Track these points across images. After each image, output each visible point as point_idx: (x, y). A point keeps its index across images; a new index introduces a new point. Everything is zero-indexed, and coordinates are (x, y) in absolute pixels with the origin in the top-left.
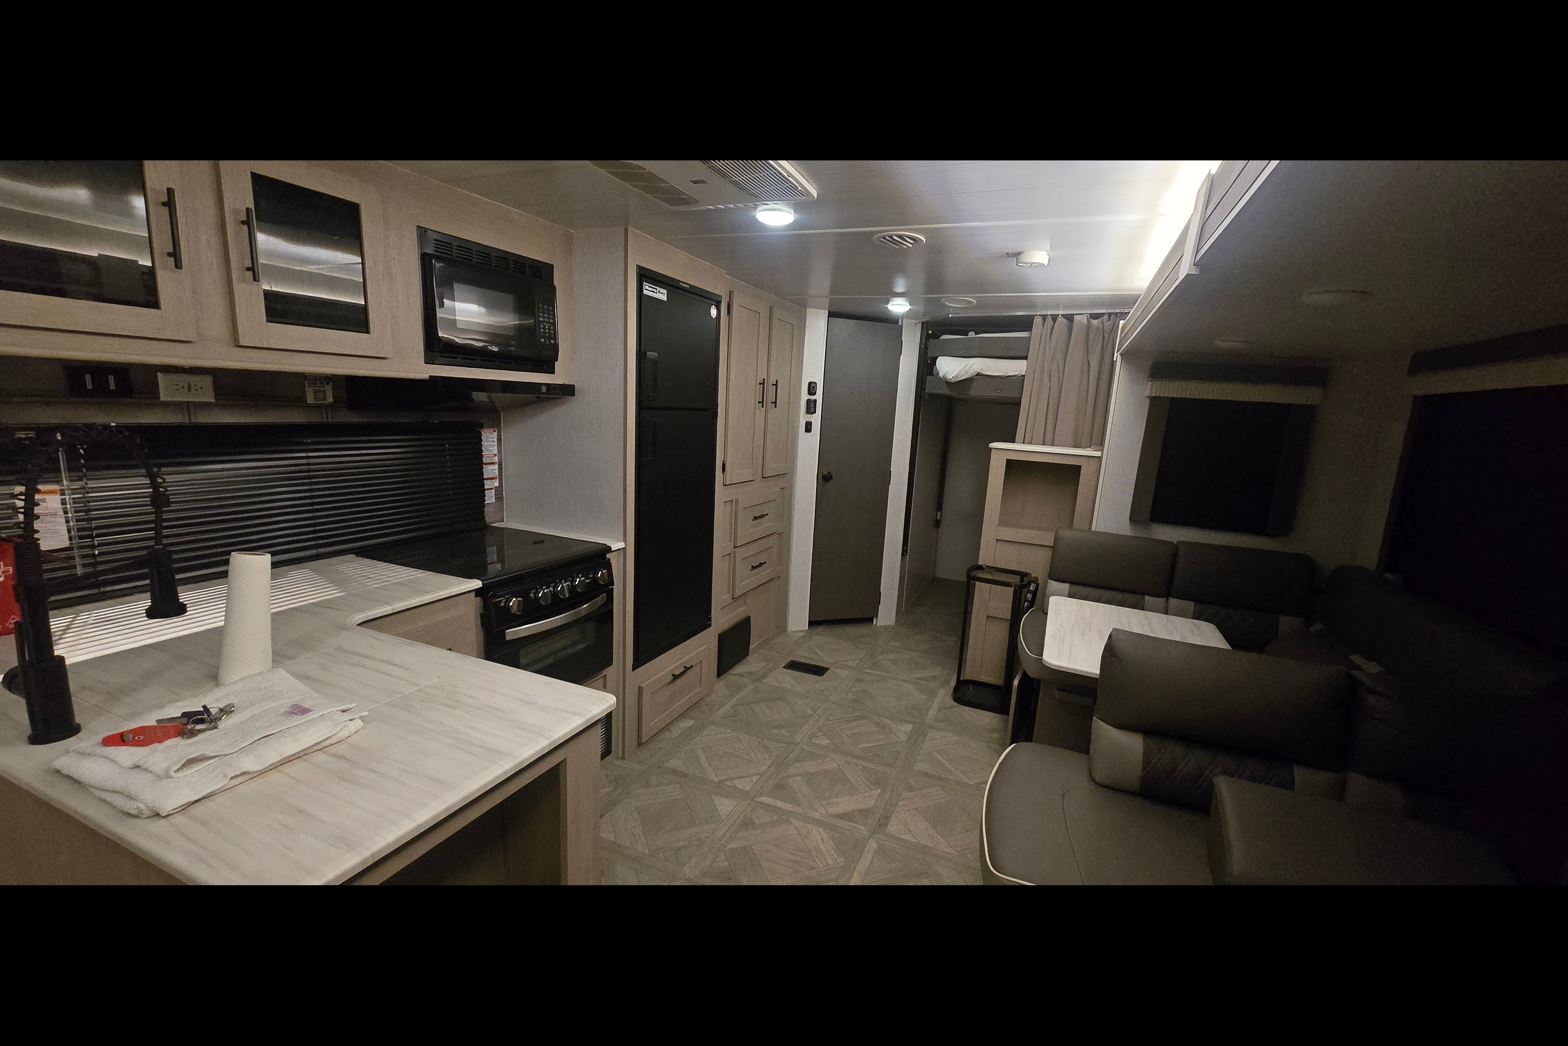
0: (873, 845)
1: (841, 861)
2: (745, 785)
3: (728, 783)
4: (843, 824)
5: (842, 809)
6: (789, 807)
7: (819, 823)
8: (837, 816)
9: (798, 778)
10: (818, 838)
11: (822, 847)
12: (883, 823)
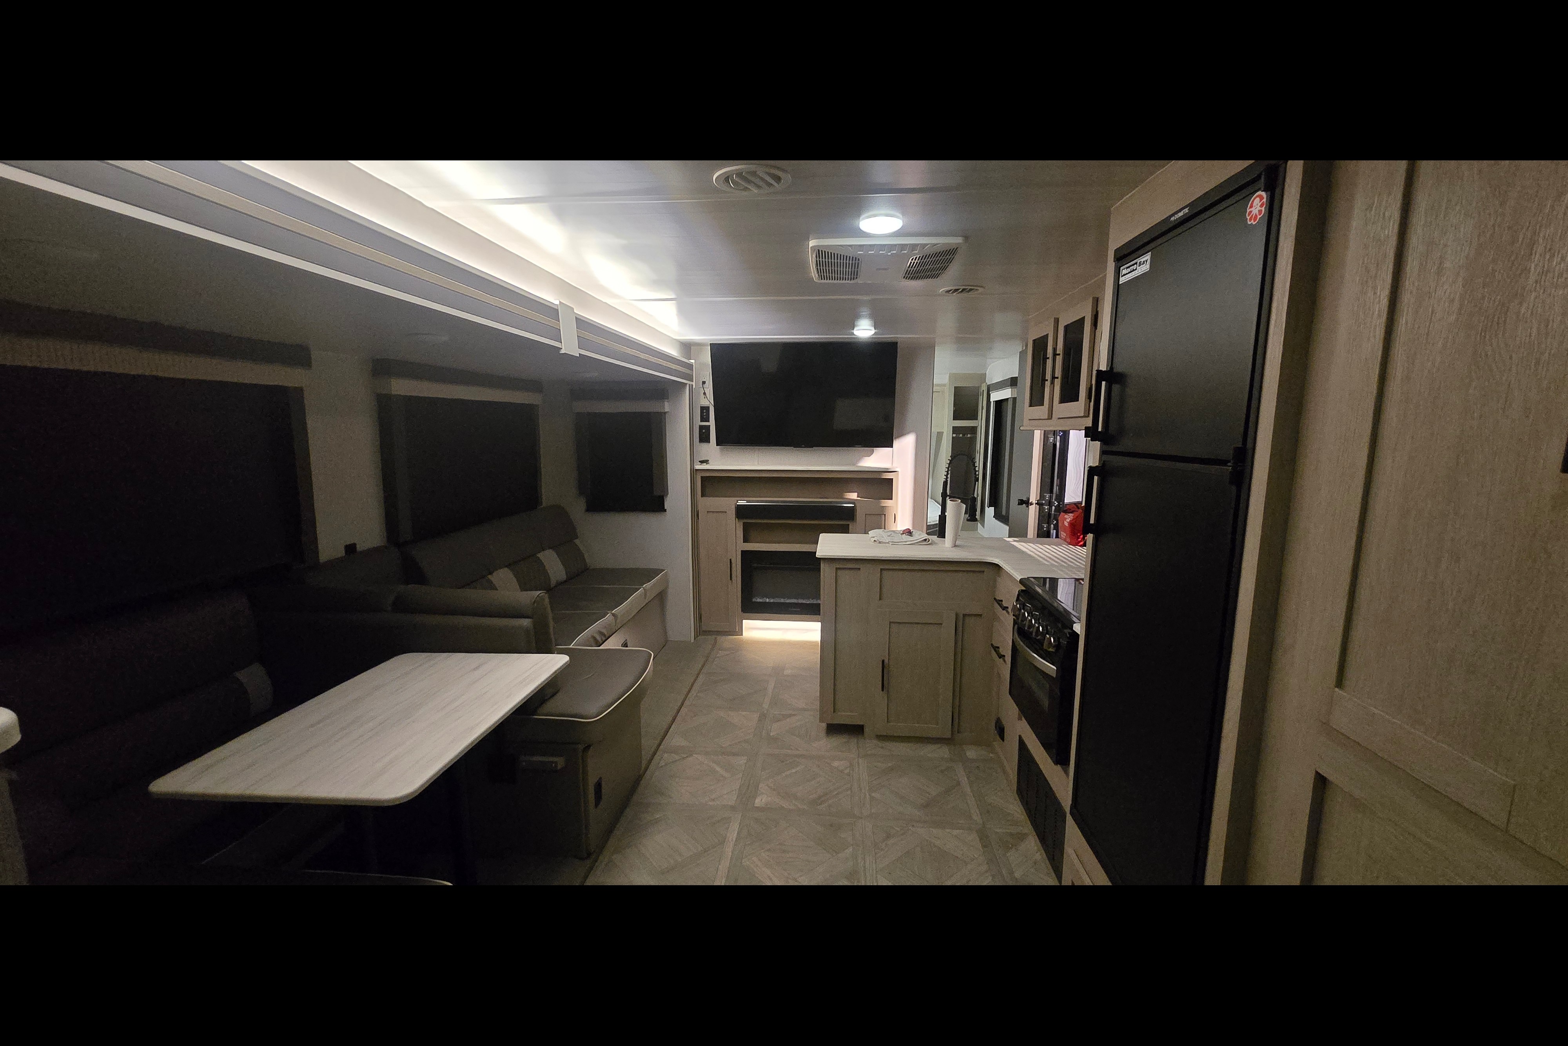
1: (745, 862)
11: (769, 872)
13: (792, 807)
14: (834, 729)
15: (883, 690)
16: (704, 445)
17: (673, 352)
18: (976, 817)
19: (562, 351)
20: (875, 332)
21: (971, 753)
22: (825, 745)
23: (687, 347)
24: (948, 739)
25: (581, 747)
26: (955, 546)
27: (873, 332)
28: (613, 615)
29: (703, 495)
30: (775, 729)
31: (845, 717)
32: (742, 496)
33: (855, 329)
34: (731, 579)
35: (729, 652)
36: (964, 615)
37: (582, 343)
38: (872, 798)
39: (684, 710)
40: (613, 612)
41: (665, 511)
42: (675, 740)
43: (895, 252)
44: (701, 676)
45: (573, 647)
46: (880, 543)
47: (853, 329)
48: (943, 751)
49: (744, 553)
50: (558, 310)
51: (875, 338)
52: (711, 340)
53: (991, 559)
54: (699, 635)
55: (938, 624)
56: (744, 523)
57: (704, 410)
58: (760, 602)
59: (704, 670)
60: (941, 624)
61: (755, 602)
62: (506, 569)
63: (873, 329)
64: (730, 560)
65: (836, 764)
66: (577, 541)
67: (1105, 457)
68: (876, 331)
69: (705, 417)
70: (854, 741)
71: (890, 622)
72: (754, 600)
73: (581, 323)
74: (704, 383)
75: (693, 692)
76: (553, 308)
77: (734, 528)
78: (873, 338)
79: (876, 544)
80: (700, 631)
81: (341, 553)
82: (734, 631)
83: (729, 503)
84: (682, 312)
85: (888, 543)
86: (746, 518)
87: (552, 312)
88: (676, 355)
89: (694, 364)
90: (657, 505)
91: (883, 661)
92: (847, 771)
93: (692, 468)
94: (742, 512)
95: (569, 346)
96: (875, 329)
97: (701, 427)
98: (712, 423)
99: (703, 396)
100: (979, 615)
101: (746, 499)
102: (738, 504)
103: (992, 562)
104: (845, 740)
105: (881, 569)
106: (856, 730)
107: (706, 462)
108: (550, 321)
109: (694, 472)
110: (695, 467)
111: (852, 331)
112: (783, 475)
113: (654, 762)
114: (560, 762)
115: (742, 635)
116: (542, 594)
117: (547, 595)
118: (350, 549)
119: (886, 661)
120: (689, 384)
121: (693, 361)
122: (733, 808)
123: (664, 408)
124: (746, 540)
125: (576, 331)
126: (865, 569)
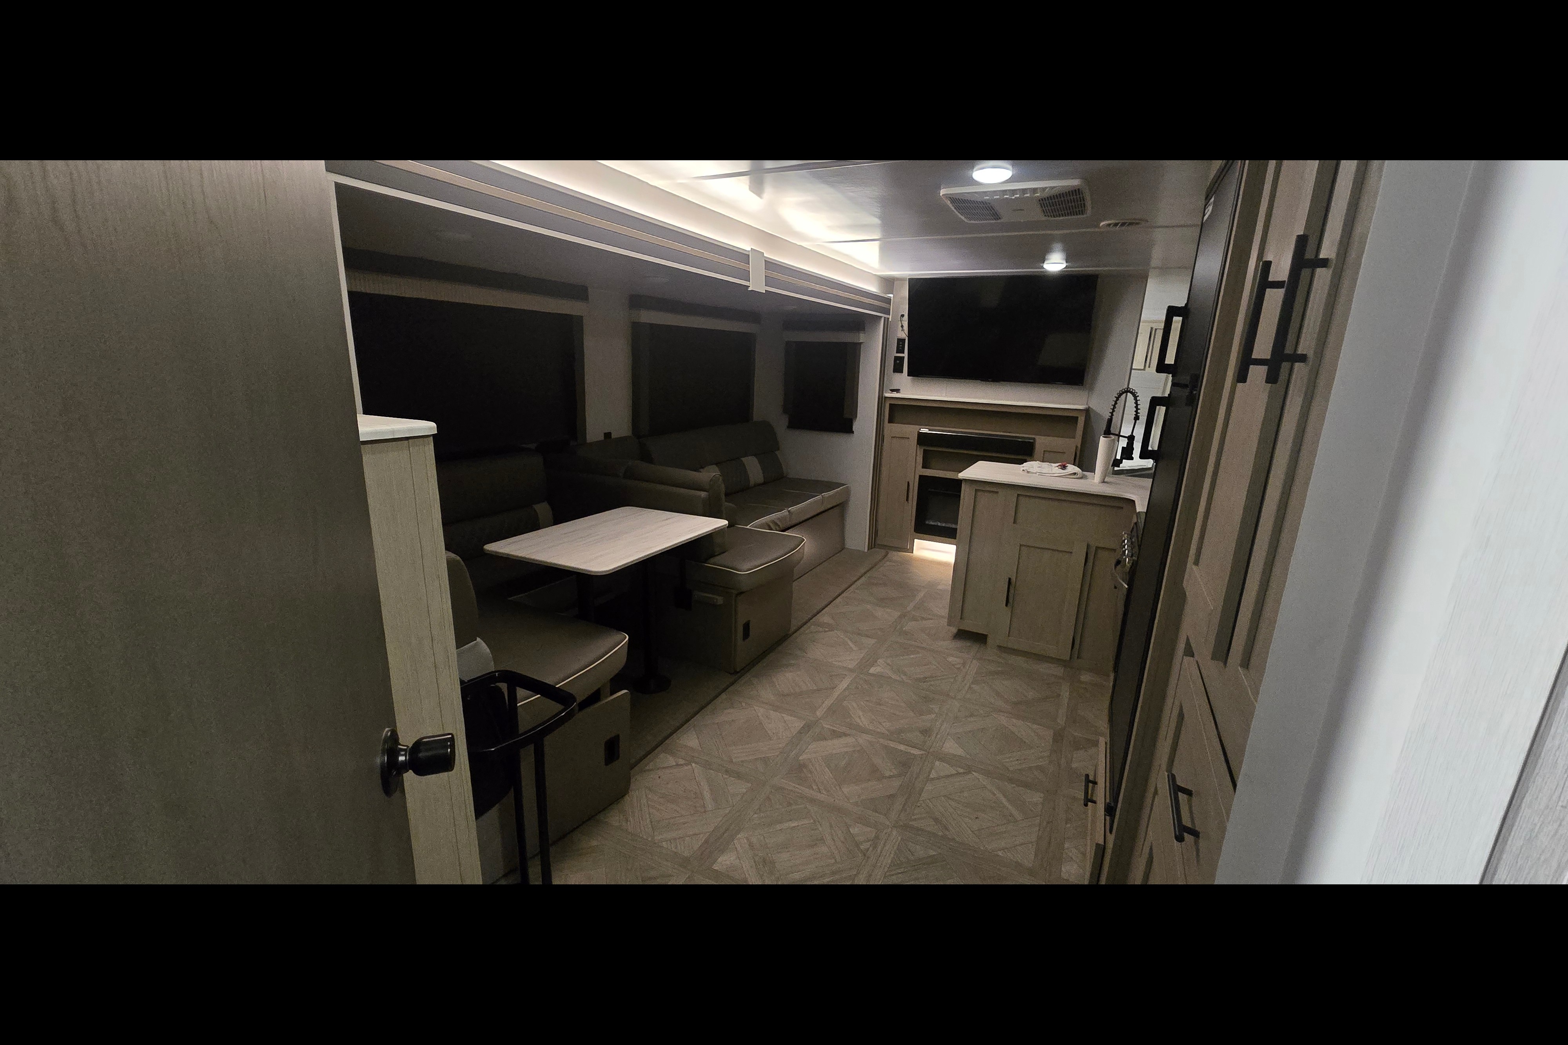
0: (819, 713)
1: (845, 703)
2: (941, 768)
3: (961, 771)
4: (843, 729)
5: (843, 740)
6: (892, 744)
7: (864, 731)
8: (846, 735)
9: (887, 774)
10: (863, 719)
11: (861, 713)
12: (807, 727)
13: (898, 678)
14: (963, 635)
15: (1006, 605)
16: (897, 375)
17: (873, 288)
18: (1061, 721)
19: (750, 289)
20: (1067, 266)
21: (1086, 677)
22: (947, 645)
23: (889, 283)
24: (1065, 661)
25: (735, 592)
26: (1104, 482)
27: (1064, 266)
28: (789, 511)
29: (890, 421)
30: (910, 626)
31: (970, 625)
32: (925, 425)
33: (1046, 262)
34: (907, 500)
35: (894, 564)
36: (1097, 548)
37: (769, 281)
38: (970, 688)
39: (839, 600)
40: (789, 509)
41: (853, 432)
42: (825, 618)
43: (1018, 196)
44: (863, 578)
45: (750, 528)
46: (1028, 472)
47: (1044, 262)
48: (1059, 671)
49: (921, 477)
50: (749, 255)
51: (1067, 271)
52: (910, 275)
53: (1130, 495)
54: (874, 546)
55: (1068, 552)
56: (924, 450)
57: (901, 341)
58: (932, 525)
59: (868, 575)
60: (1071, 553)
61: (927, 524)
62: (715, 466)
63: (1064, 262)
64: (908, 482)
65: (950, 659)
66: (777, 452)
67: (1176, 388)
68: (1067, 264)
69: (900, 350)
70: (975, 647)
71: (1021, 545)
72: (927, 522)
73: (770, 265)
74: (903, 316)
75: (852, 588)
76: (745, 254)
77: (914, 454)
78: (1063, 271)
79: (1025, 473)
80: (874, 542)
81: (602, 438)
82: (905, 548)
83: (912, 430)
84: (885, 249)
85: (1036, 473)
86: (928, 446)
87: (744, 257)
88: (875, 291)
89: (892, 298)
90: (846, 427)
91: (1010, 579)
92: (958, 666)
93: (881, 395)
94: (922, 439)
95: (757, 284)
96: (1066, 262)
97: (896, 358)
98: (906, 355)
99: (901, 328)
100: (1113, 549)
101: (929, 427)
102: (920, 431)
103: (1130, 498)
104: (969, 644)
105: (1018, 495)
106: (979, 639)
107: (898, 391)
108: (742, 265)
109: (882, 399)
110: (884, 394)
111: (1042, 265)
112: (970, 407)
113: (802, 630)
114: (720, 600)
115: (913, 553)
116: (717, 476)
117: (721, 477)
118: (608, 435)
119: (1013, 579)
120: (885, 318)
121: (891, 295)
122: (851, 670)
123: (859, 339)
124: (925, 466)
125: (764, 272)
126: (1002, 492)
